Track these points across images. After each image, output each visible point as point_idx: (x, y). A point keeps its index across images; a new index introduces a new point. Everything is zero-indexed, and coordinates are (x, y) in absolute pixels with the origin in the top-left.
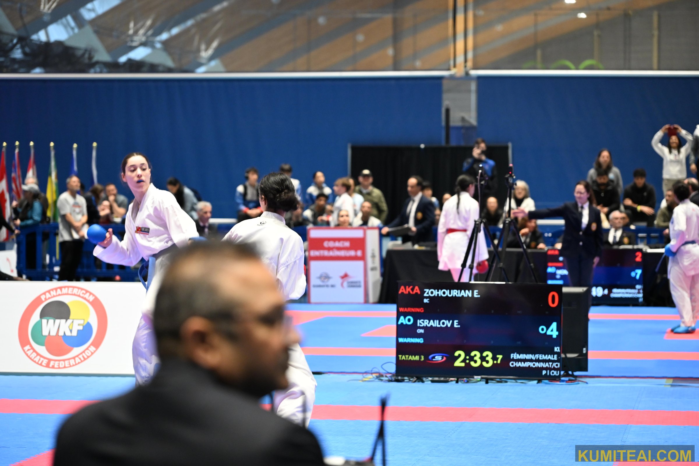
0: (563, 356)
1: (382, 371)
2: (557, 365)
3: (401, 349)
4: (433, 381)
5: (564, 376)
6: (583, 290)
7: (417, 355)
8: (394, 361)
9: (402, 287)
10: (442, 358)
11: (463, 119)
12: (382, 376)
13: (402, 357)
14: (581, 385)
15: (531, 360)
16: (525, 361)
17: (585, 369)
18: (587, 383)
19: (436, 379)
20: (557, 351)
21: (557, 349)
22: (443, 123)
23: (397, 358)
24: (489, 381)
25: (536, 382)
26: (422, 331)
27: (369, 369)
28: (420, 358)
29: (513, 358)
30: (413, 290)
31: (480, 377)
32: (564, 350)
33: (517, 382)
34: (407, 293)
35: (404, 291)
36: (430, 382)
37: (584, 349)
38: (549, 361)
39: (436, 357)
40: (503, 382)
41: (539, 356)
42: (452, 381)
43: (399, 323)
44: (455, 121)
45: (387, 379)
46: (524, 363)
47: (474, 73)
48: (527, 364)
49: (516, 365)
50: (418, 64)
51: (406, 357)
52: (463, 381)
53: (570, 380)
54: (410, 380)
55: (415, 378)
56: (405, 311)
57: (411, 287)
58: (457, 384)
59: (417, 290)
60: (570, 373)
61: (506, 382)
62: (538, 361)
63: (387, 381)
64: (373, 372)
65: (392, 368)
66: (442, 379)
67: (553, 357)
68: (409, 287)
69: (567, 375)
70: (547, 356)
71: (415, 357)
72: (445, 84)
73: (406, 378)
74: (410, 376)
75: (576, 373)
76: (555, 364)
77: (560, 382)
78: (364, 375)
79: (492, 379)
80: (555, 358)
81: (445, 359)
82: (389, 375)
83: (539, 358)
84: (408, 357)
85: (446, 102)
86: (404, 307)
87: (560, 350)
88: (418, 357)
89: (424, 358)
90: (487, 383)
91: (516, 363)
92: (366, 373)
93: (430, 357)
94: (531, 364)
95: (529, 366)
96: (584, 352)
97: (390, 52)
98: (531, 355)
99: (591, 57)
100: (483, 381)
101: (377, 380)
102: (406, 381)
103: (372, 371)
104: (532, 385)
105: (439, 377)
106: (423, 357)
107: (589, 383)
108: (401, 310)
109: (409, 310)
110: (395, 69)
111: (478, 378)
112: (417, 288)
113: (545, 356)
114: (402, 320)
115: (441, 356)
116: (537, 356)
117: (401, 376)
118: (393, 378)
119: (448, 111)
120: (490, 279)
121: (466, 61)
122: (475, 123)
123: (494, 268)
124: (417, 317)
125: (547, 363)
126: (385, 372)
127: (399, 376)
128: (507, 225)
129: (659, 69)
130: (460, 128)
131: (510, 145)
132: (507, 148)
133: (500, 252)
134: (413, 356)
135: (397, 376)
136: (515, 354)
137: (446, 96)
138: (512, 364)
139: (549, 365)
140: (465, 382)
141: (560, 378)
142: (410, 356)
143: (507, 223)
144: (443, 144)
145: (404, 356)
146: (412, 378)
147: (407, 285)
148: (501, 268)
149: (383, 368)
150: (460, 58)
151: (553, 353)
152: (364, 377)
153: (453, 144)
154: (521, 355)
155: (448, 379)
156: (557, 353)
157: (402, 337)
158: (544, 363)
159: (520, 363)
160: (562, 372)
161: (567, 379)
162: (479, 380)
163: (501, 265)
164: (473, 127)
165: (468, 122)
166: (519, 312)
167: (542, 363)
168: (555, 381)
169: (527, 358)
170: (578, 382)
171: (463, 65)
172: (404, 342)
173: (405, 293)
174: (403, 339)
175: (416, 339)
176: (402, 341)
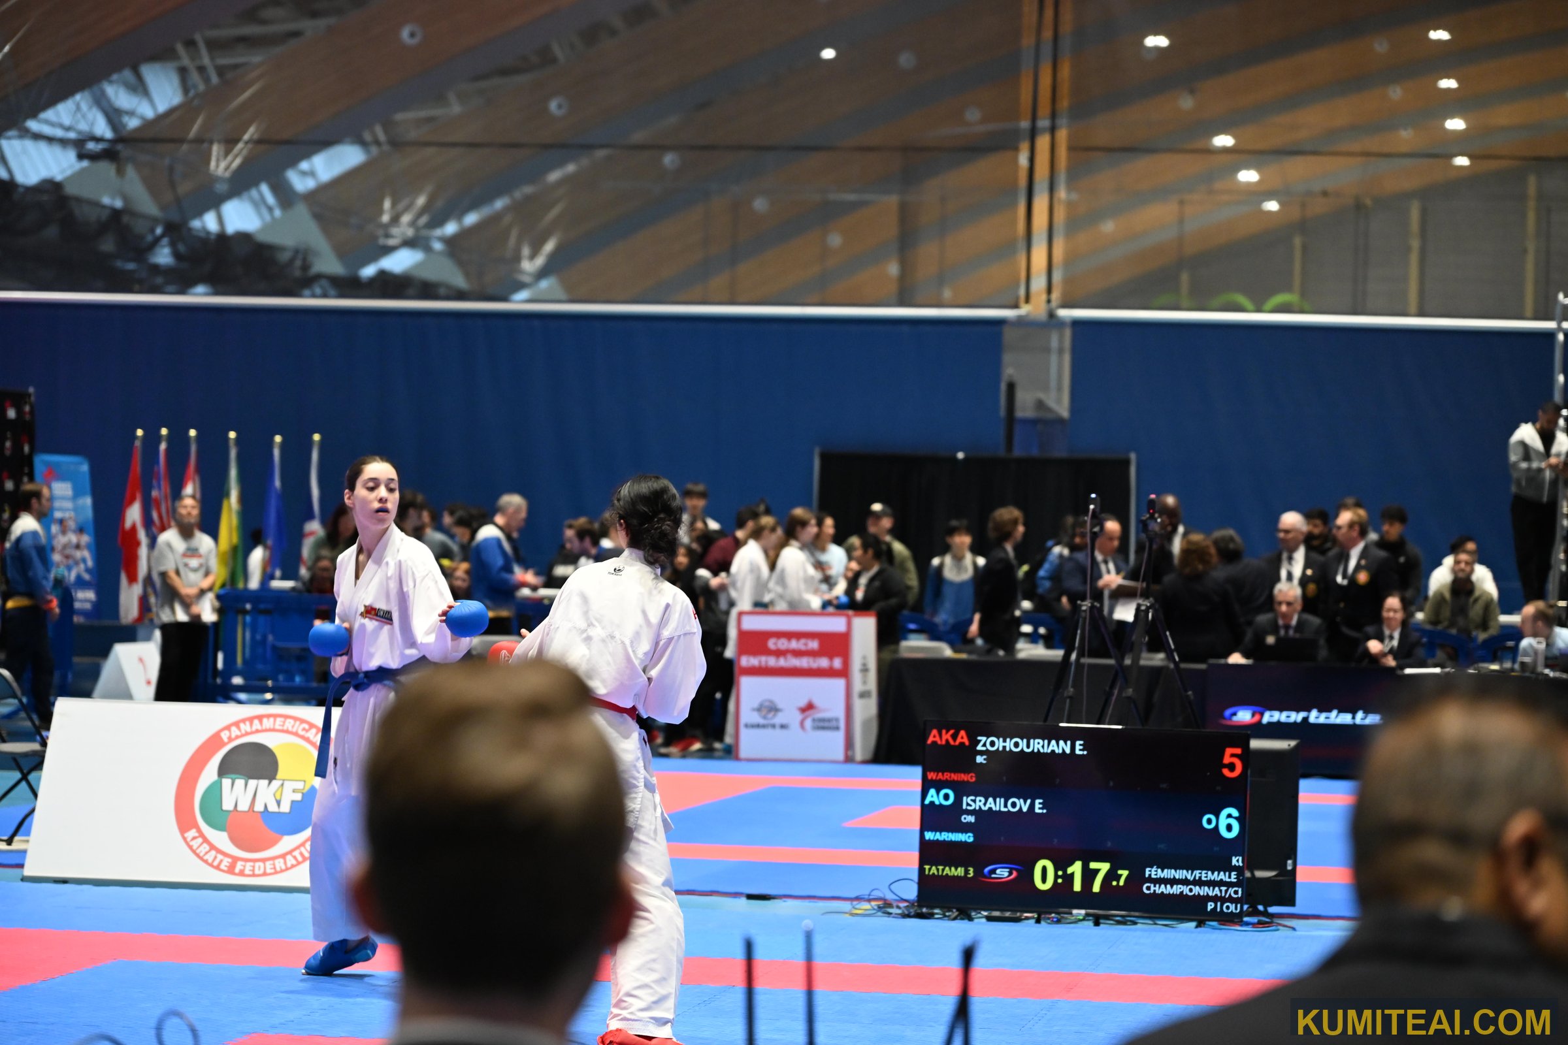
0: (1248, 874)
1: (890, 896)
2: (1236, 892)
3: (929, 853)
4: (990, 919)
5: (1249, 914)
6: (1289, 745)
7: (961, 867)
8: (915, 877)
9: (935, 732)
10: (1010, 873)
11: (1040, 405)
12: (890, 905)
13: (930, 869)
14: (1283, 932)
15: (1185, 882)
16: (1173, 882)
17: (1291, 902)
18: (1294, 929)
19: (997, 914)
20: (1237, 864)
21: (1238, 861)
22: (1002, 412)
23: (921, 870)
24: (1102, 921)
25: (1194, 924)
26: (971, 819)
27: (864, 892)
28: (967, 872)
29: (1150, 875)
30: (954, 737)
31: (1083, 912)
32: (1251, 865)
33: (1156, 924)
34: (944, 742)
35: (937, 739)
36: (984, 920)
37: (1290, 862)
38: (1221, 883)
39: (998, 871)
40: (1129, 923)
41: (1200, 873)
42: (1027, 918)
43: (927, 802)
44: (1025, 406)
45: (899, 911)
46: (1172, 887)
47: (1064, 313)
48: (1176, 889)
49: (1155, 891)
50: (947, 294)
51: (938, 870)
52: (1049, 918)
53: (1260, 923)
54: (945, 916)
55: (954, 910)
56: (938, 778)
57: (952, 732)
58: (1038, 925)
59: (962, 738)
60: (1261, 908)
61: (1135, 923)
62: (1199, 883)
63: (899, 916)
64: (871, 897)
65: (911, 891)
66: (1008, 914)
67: (1230, 877)
68: (947, 732)
69: (1254, 912)
70: (1216, 873)
71: (956, 869)
72: (1008, 335)
73: (936, 911)
74: (946, 908)
75: (1273, 910)
76: (1231, 891)
77: (1241, 926)
78: (855, 903)
79: (1107, 917)
80: (1233, 878)
81: (1015, 874)
82: (903, 905)
83: (1200, 877)
84: (943, 870)
85: (1009, 371)
86: (937, 770)
87: (1243, 862)
88: (963, 869)
89: (974, 872)
90: (1097, 924)
91: (1155, 886)
92: (858, 899)
93: (987, 870)
94: (1185, 890)
95: (1182, 892)
96: (1289, 868)
97: (893, 269)
98: (1185, 871)
99: (1288, 288)
100: (1088, 920)
101: (880, 914)
102: (936, 916)
103: (869, 895)
104: (1186, 931)
105: (1002, 910)
106: (971, 870)
107: (1297, 929)
108: (931, 776)
109: (947, 776)
110: (902, 303)
111: (1080, 914)
112: (962, 733)
113: (1213, 873)
114: (932, 796)
115: (1008, 870)
116: (1197, 873)
117: (927, 907)
118: (912, 911)
119: (1011, 387)
120: (1107, 720)
121: (1049, 290)
122: (1064, 411)
123: (1114, 698)
124: (961, 790)
125: (1217, 889)
126: (895, 897)
127: (924, 906)
128: (1142, 614)
129: (1421, 314)
130: (1034, 422)
131: (1133, 456)
132: (1127, 463)
133: (1128, 667)
134: (953, 869)
135: (920, 906)
136: (1155, 868)
137: (1007, 357)
138: (1148, 889)
139: (1221, 891)
140: (1052, 921)
141: (1242, 918)
142: (947, 868)
143: (1143, 611)
144: (1002, 453)
145: (934, 868)
146: (949, 911)
147: (944, 729)
148: (1129, 698)
149: (892, 892)
150: (1039, 283)
151: (1229, 868)
152: (854, 908)
153: (1017, 452)
154: (1166, 871)
155: (1018, 914)
156: (1236, 868)
157: (932, 830)
158: (1211, 888)
159: (1163, 886)
160: (1245, 907)
161: (1254, 920)
162: (1081, 918)
163: (1130, 692)
164: (1060, 421)
165: (1049, 410)
166: (1164, 786)
167: (1206, 888)
168: (1231, 924)
169: (1177, 877)
170: (1276, 926)
171: (1044, 297)
172: (935, 839)
173: (939, 742)
174: (934, 833)
175: (960, 834)
176: (932, 838)
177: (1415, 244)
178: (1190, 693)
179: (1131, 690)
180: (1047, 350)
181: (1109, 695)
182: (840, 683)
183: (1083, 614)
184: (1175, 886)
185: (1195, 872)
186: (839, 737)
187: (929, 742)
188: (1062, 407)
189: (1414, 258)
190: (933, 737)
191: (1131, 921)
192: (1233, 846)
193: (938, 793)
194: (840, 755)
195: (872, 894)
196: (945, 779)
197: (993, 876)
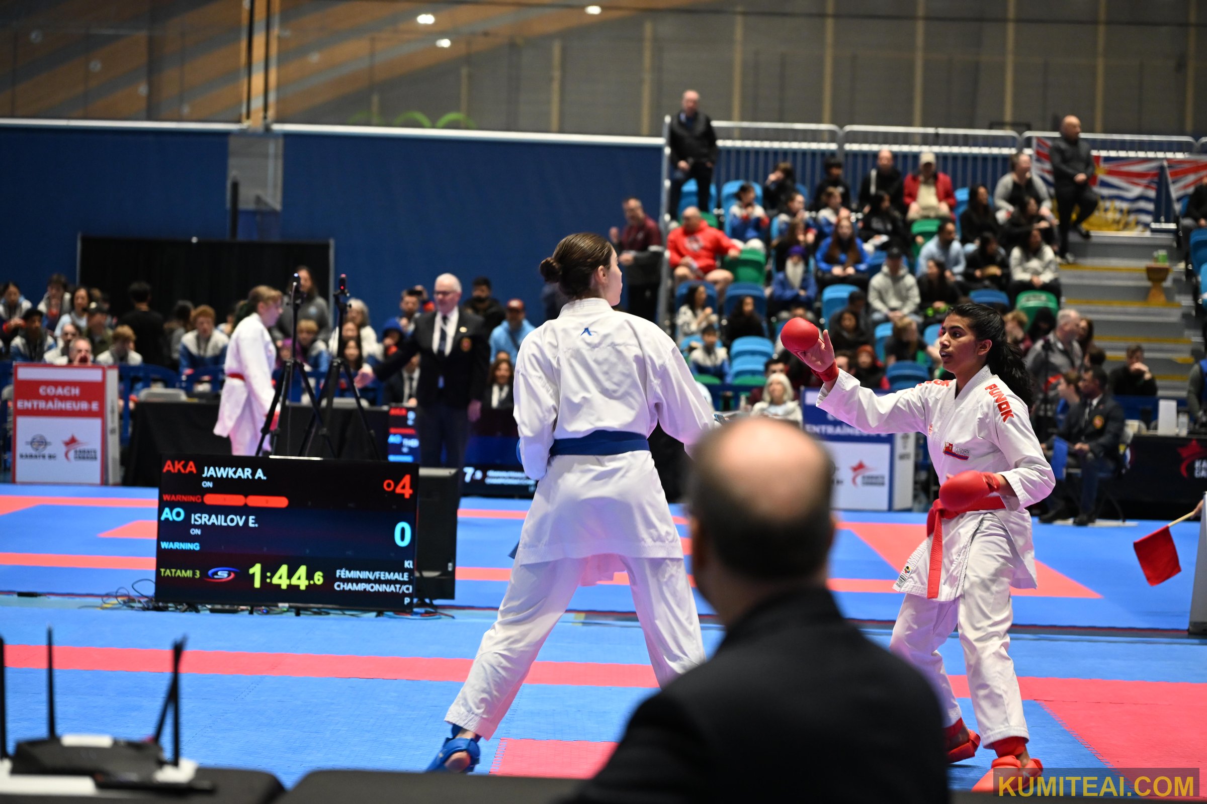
0: (417, 574)
1: (133, 593)
2: (408, 589)
3: (164, 559)
4: (213, 611)
5: (418, 606)
6: (450, 473)
7: (190, 569)
8: (153, 578)
9: (169, 463)
10: (229, 575)
11: (258, 200)
12: (133, 601)
13: (165, 572)
14: (444, 620)
15: (368, 581)
16: (358, 581)
17: (451, 596)
18: (453, 617)
19: (218, 607)
20: (408, 567)
21: (409, 564)
22: (228, 205)
23: (158, 572)
24: (301, 612)
25: (374, 614)
26: (198, 532)
27: (113, 590)
28: (194, 574)
29: (340, 576)
30: (185, 467)
31: (287, 605)
32: (419, 567)
33: (344, 614)
34: (176, 471)
35: (171, 468)
36: (208, 612)
37: (450, 565)
38: (396, 582)
39: (219, 573)
40: (323, 613)
41: (380, 574)
42: (242, 610)
43: (163, 518)
44: (247, 201)
45: (140, 605)
46: (357, 585)
47: (277, 127)
48: (361, 587)
49: (344, 588)
50: (186, 110)
51: (171, 572)
52: (260, 610)
53: (427, 613)
54: (177, 609)
55: (184, 604)
56: (172, 499)
57: (182, 462)
58: (251, 616)
59: (191, 467)
60: (427, 601)
61: (328, 614)
62: (379, 581)
63: (140, 609)
64: (118, 594)
65: (149, 589)
66: (227, 607)
67: (403, 577)
68: (179, 463)
69: (422, 604)
70: (392, 574)
71: (186, 572)
72: (233, 143)
73: (170, 605)
74: (178, 602)
75: (437, 602)
76: (404, 588)
77: (412, 615)
78: (105, 599)
79: (306, 609)
80: (406, 577)
81: (232, 575)
82: (143, 600)
83: (380, 577)
84: (175, 573)
85: (233, 173)
86: (170, 493)
87: (413, 565)
88: (191, 572)
89: (200, 574)
90: (298, 614)
91: (344, 584)
92: (108, 595)
93: (210, 572)
94: (368, 587)
95: (365, 589)
96: (450, 569)
97: (143, 90)
98: (367, 573)
99: (457, 109)
100: (291, 611)
101: (125, 607)
102: (170, 609)
103: (117, 592)
104: (369, 619)
105: (222, 604)
106: (198, 573)
107: (455, 616)
108: (166, 497)
109: (179, 498)
110: (149, 118)
111: (284, 607)
112: (191, 463)
113: (389, 574)
114: (167, 514)
115: (227, 572)
116: (377, 574)
117: (163, 602)
118: (151, 605)
119: (235, 186)
120: (306, 453)
121: (266, 108)
122: (278, 206)
123: (312, 435)
124: (190, 509)
125: (392, 586)
126: (137, 594)
127: (160, 601)
128: (335, 369)
129: (561, 131)
130: (254, 213)
131: (332, 242)
132: (326, 247)
133: (324, 410)
134: (183, 571)
135: (157, 601)
136: (344, 570)
137: (232, 162)
138: (338, 586)
139: (396, 588)
140: (263, 612)
141: (412, 609)
142: (179, 571)
143: (335, 366)
144: (228, 238)
145: (168, 571)
146: (180, 605)
147: (176, 460)
148: (323, 436)
149: (134, 589)
150: (257, 103)
151: (402, 570)
152: (104, 603)
153: (241, 237)
154: (352, 572)
155: (236, 607)
156: (408, 570)
157: (166, 541)
158: (388, 586)
159: (350, 584)
160: (415, 600)
161: (422, 610)
162: (285, 609)
163: (324, 430)
164: (274, 212)
165: (266, 204)
166: (351, 505)
167: (384, 586)
168: (404, 614)
169: (361, 577)
170: (439, 615)
171: (261, 114)
172: (169, 548)
173: (173, 471)
174: (168, 543)
175: (189, 544)
176: (166, 547)
177: (557, 74)
178: (372, 431)
179: (325, 429)
180: (266, 156)
181: (308, 433)
182: (97, 423)
183: (288, 369)
184: (359, 584)
185: (375, 573)
186: (96, 465)
187: (165, 470)
188: (275, 201)
189: (556, 86)
190: (168, 467)
191: (324, 612)
192: (406, 553)
193: (171, 511)
194: (97, 479)
195: (120, 591)
196: (177, 500)
197: (216, 577)
